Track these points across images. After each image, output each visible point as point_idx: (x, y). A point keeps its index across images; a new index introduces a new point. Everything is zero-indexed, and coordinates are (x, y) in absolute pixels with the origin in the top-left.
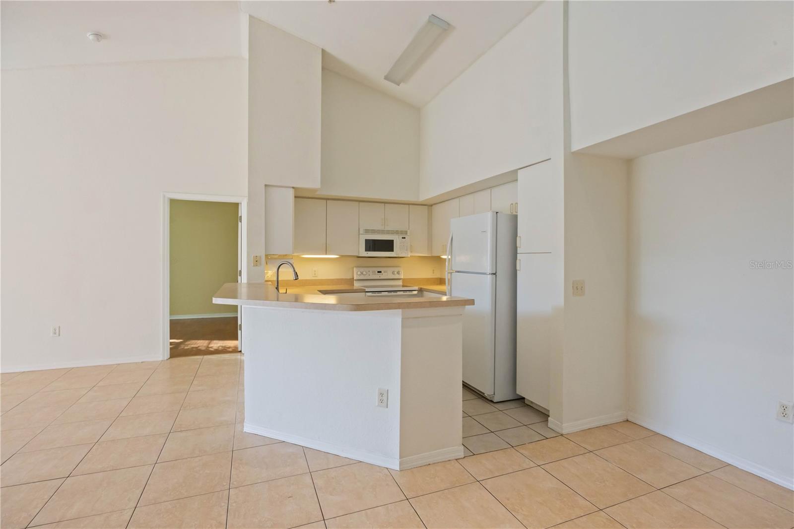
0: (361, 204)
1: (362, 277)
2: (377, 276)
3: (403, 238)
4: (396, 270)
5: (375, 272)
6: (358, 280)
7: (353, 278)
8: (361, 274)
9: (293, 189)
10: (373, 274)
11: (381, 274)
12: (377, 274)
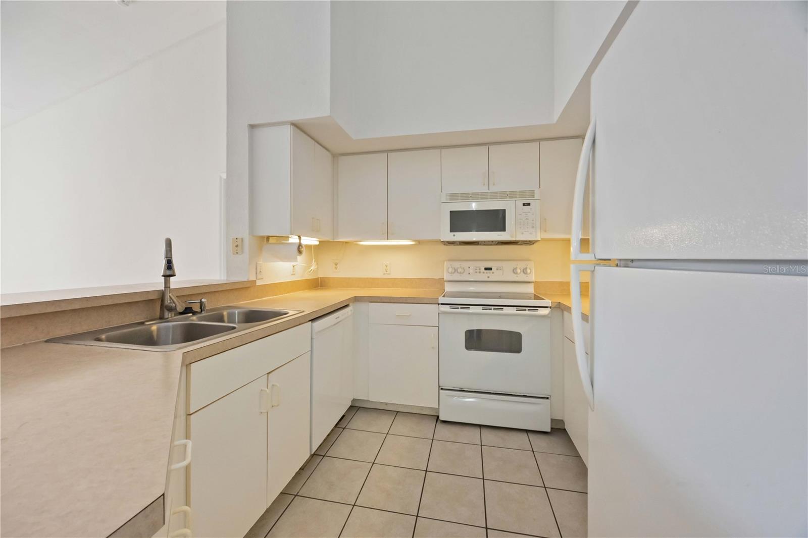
0: (444, 151)
1: (456, 277)
2: (484, 276)
3: (524, 204)
4: (521, 265)
5: (480, 269)
6: (449, 281)
7: (443, 279)
8: (454, 271)
9: (292, 126)
10: (476, 272)
11: (490, 273)
12: (484, 273)
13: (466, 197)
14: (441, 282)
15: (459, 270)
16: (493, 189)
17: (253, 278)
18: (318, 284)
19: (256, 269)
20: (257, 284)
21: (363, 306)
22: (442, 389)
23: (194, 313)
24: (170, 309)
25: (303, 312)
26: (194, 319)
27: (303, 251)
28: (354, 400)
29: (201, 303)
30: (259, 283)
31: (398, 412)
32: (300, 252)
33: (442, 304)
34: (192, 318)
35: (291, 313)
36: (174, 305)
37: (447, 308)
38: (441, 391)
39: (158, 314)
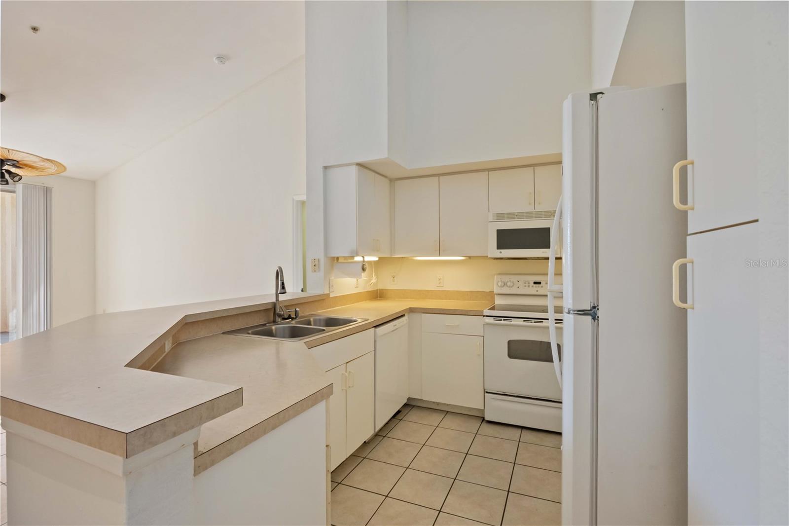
0: (492, 173)
1: (507, 291)
2: (534, 290)
5: (529, 283)
6: (499, 294)
7: (493, 292)
8: (503, 285)
9: (357, 166)
10: (525, 286)
11: (539, 286)
12: (533, 287)
13: (512, 216)
14: (491, 295)
15: (509, 284)
16: (539, 208)
17: (327, 292)
18: (378, 295)
19: (329, 284)
20: (331, 296)
21: (416, 316)
22: (487, 392)
23: (293, 319)
24: (280, 316)
25: (368, 320)
26: (293, 323)
27: (366, 268)
28: (409, 399)
29: (296, 312)
30: (332, 295)
31: (448, 412)
32: (364, 270)
33: (487, 316)
34: (292, 322)
35: (359, 320)
36: (283, 313)
37: (491, 320)
38: (486, 394)
39: (272, 319)
